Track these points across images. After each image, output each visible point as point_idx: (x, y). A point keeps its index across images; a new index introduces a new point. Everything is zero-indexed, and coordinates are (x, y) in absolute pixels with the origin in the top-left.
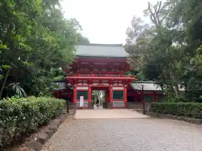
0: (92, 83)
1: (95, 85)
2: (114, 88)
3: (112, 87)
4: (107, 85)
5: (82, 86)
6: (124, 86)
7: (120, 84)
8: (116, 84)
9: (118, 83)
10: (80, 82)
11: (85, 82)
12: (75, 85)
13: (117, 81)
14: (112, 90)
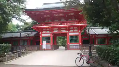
0: (53, 30)
1: (55, 32)
2: (70, 34)
3: (69, 33)
4: (64, 31)
5: (46, 33)
6: (78, 32)
8: (72, 31)
9: (74, 29)
10: (44, 31)
11: (48, 30)
12: (40, 33)
13: (72, 28)
14: (69, 35)
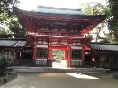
0: (52, 42)
1: (54, 43)
4: (65, 44)
5: (42, 44)
6: (82, 46)
7: (79, 44)
8: (74, 44)
9: (77, 42)
10: (40, 41)
11: (45, 41)
12: (35, 43)
13: (75, 41)
14: (71, 49)
